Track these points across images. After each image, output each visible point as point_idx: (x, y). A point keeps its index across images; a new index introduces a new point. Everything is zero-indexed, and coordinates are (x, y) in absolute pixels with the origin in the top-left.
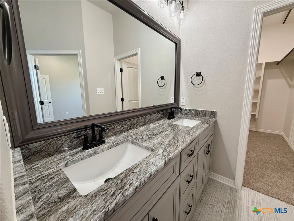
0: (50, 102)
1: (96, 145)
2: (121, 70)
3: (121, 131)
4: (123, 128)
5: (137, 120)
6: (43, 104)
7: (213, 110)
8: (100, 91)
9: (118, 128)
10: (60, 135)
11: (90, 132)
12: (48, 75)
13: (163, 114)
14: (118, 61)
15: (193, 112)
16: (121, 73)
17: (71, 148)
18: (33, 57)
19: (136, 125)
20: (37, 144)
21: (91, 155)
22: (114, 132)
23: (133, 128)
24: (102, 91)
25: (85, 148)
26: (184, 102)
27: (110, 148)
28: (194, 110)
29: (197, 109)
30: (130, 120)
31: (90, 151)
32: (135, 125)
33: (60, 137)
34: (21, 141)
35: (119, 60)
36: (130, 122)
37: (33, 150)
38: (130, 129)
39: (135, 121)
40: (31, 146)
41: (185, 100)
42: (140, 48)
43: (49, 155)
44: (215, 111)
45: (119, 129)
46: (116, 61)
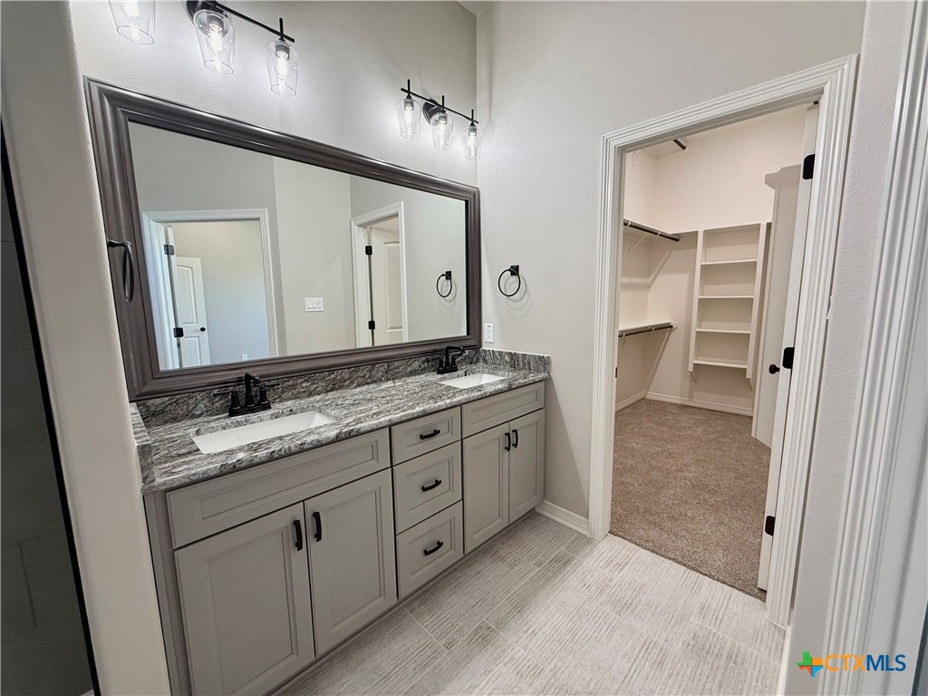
0: (203, 329)
1: (252, 411)
2: (369, 250)
3: (311, 393)
4: (315, 386)
5: (350, 373)
6: (182, 335)
7: (542, 355)
8: (314, 303)
9: (304, 385)
10: (193, 390)
11: (242, 388)
12: (199, 259)
13: (428, 361)
14: (361, 229)
15: (507, 358)
16: (370, 258)
17: (211, 412)
18: (162, 227)
19: (348, 382)
20: (158, 401)
21: (239, 424)
22: (295, 392)
23: (341, 387)
24: (318, 303)
25: (233, 413)
26: (491, 335)
27: (277, 417)
28: (507, 353)
29: (513, 352)
30: (332, 372)
31: (239, 418)
32: (344, 381)
33: (193, 392)
34: (137, 393)
35: (363, 226)
36: (332, 376)
37: (152, 409)
38: (332, 390)
39: (346, 374)
40: (149, 403)
41: (492, 328)
42: (402, 203)
43: (175, 420)
44: (545, 356)
45: (306, 387)
46: (355, 228)
